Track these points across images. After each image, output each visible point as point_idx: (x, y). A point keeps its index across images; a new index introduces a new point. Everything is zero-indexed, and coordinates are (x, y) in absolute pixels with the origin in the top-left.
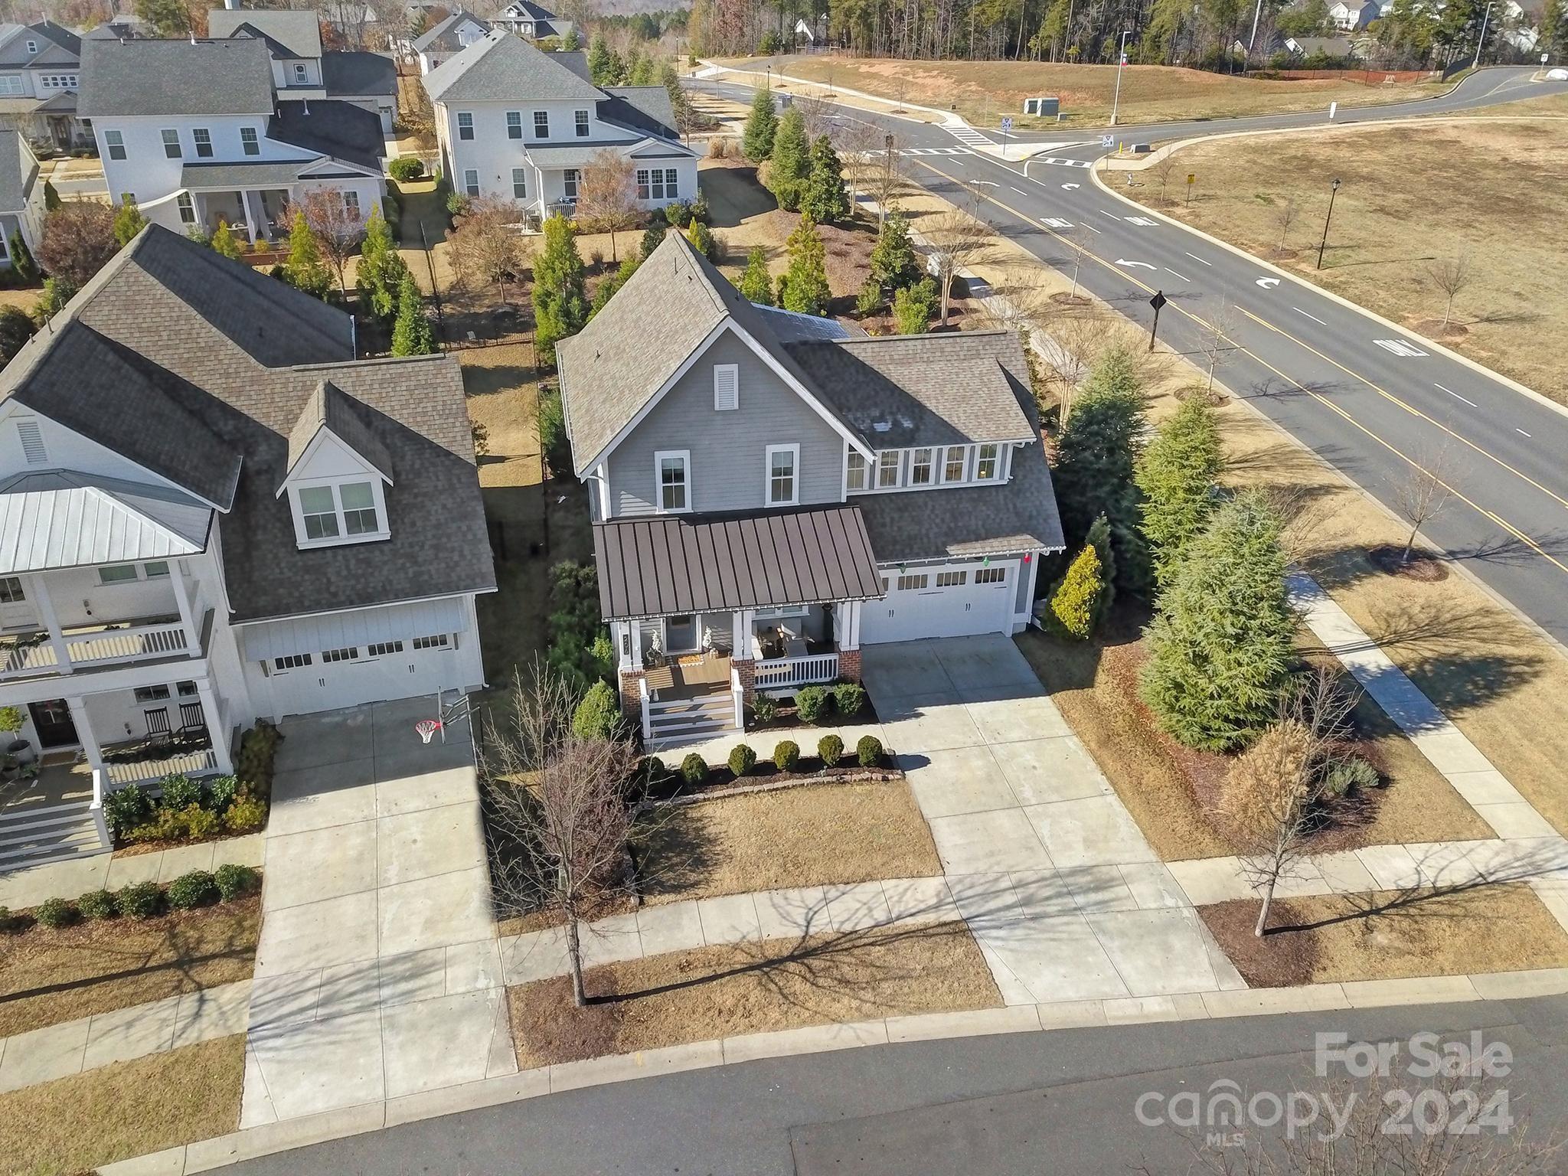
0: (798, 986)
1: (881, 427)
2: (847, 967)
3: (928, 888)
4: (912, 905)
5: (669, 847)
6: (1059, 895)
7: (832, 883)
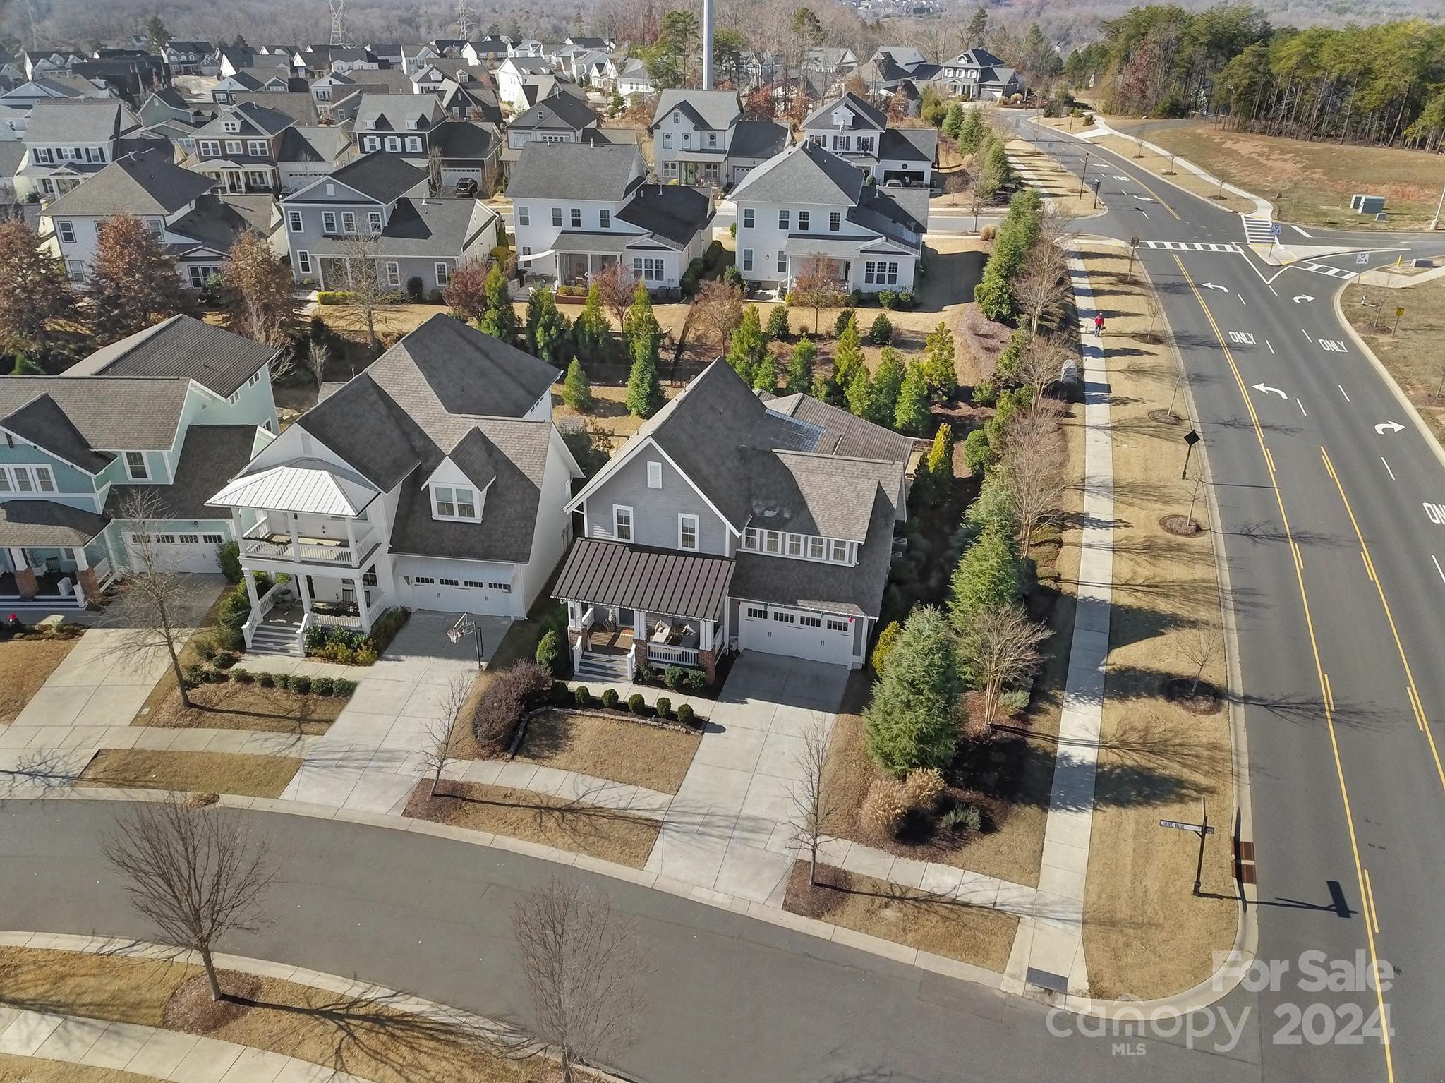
0: (552, 824)
1: (769, 514)
2: (583, 823)
3: (662, 798)
4: (644, 804)
5: (545, 735)
6: (727, 827)
7: (613, 780)
